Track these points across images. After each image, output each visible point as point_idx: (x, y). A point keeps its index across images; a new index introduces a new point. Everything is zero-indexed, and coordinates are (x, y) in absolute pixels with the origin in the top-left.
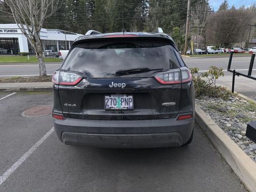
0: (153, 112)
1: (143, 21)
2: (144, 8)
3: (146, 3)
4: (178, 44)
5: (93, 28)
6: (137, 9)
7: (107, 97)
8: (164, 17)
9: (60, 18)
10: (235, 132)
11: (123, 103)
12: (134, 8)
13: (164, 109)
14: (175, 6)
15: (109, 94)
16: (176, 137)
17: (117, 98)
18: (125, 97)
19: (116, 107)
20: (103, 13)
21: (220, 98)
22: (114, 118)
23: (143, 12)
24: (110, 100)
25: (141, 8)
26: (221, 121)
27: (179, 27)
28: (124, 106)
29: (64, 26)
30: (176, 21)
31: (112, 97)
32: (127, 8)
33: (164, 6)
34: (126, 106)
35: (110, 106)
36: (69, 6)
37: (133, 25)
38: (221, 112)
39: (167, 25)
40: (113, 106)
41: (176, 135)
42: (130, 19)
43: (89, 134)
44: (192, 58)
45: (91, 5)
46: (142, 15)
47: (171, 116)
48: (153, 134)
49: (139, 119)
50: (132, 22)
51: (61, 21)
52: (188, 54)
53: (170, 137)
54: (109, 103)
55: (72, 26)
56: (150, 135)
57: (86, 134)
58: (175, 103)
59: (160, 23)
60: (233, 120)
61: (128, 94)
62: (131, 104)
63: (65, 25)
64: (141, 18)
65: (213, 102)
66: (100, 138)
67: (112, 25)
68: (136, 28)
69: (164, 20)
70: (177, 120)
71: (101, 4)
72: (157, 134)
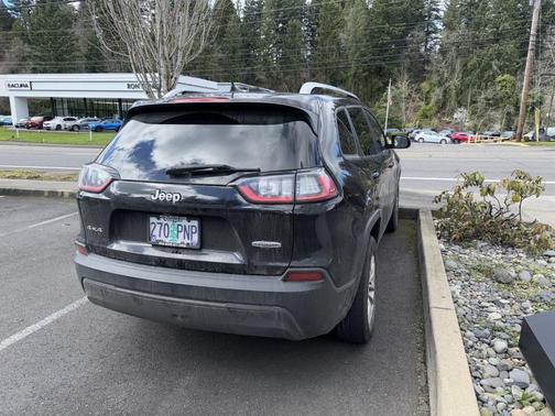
0: (234, 258)
1: (424, 63)
2: (428, 33)
3: (435, 22)
4: (508, 114)
5: (313, 78)
6: (412, 36)
7: (153, 220)
8: (479, 51)
9: (247, 60)
10: (498, 333)
11: (181, 235)
12: (405, 34)
13: (258, 254)
14: (506, 24)
15: (158, 215)
16: (279, 318)
17: (170, 223)
18: (184, 222)
19: (168, 241)
20: (334, 47)
21: (521, 250)
22: (162, 263)
23: (427, 42)
24: (158, 226)
25: (422, 34)
26: (483, 304)
27: (515, 75)
28: (181, 240)
29: (253, 76)
30: (509, 60)
31: (162, 220)
32: (388, 34)
33: (478, 26)
34: (186, 241)
35: (158, 238)
36: (267, 34)
37: (399, 71)
38: (500, 282)
39: (484, 70)
40: (163, 238)
41: (279, 313)
42: (394, 58)
43: (119, 289)
44: (534, 148)
45: (313, 30)
46: (423, 49)
47: (272, 272)
48: (230, 305)
49: (206, 271)
50: (398, 65)
51: (248, 65)
52: (527, 140)
53: (268, 316)
54: (156, 233)
55: (270, 75)
56: (224, 305)
57: (112, 287)
58: (279, 244)
59: (465, 65)
60: (517, 306)
61: (190, 217)
62: (196, 238)
63: (256, 73)
64: (421, 56)
65: (495, 256)
66: (135, 298)
67: (352, 72)
68: (406, 77)
69: (475, 58)
70: (284, 280)
71: (333, 28)
72: (238, 306)
